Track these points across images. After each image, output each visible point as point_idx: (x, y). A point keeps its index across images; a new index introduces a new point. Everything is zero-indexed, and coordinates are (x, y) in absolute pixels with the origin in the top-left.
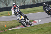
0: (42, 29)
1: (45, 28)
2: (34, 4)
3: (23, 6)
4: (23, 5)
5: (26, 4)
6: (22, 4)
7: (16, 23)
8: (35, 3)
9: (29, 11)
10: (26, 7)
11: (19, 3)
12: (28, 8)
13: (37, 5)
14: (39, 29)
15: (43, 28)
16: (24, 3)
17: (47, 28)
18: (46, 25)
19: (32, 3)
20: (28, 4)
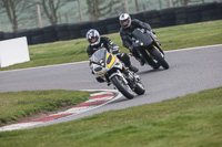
0: (130, 127)
1: (145, 127)
2: (94, 20)
3: (46, 28)
4: (50, 24)
5: (62, 21)
6: (43, 23)
7: (19, 103)
8: (101, 19)
9: (74, 53)
10: (59, 34)
11: (31, 18)
12: (68, 39)
13: (109, 27)
14: (118, 131)
15: (137, 125)
16: (51, 18)
17: (155, 124)
18: (148, 112)
19: (86, 19)
20: (71, 21)
